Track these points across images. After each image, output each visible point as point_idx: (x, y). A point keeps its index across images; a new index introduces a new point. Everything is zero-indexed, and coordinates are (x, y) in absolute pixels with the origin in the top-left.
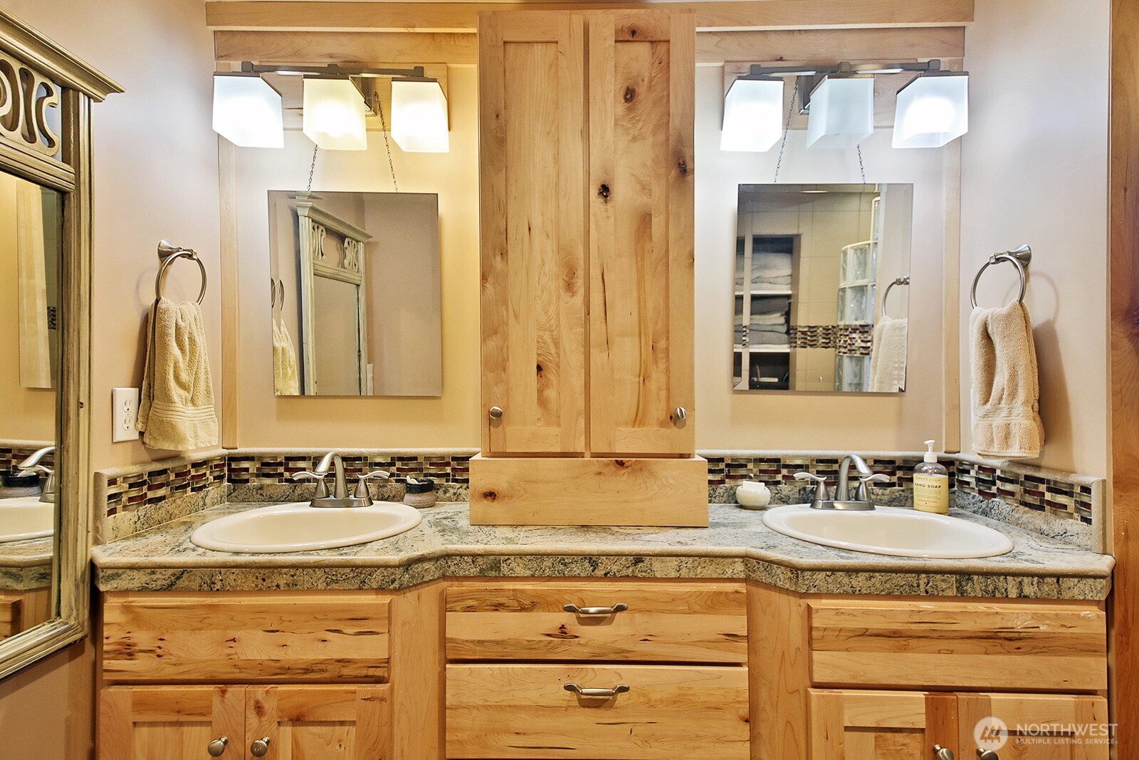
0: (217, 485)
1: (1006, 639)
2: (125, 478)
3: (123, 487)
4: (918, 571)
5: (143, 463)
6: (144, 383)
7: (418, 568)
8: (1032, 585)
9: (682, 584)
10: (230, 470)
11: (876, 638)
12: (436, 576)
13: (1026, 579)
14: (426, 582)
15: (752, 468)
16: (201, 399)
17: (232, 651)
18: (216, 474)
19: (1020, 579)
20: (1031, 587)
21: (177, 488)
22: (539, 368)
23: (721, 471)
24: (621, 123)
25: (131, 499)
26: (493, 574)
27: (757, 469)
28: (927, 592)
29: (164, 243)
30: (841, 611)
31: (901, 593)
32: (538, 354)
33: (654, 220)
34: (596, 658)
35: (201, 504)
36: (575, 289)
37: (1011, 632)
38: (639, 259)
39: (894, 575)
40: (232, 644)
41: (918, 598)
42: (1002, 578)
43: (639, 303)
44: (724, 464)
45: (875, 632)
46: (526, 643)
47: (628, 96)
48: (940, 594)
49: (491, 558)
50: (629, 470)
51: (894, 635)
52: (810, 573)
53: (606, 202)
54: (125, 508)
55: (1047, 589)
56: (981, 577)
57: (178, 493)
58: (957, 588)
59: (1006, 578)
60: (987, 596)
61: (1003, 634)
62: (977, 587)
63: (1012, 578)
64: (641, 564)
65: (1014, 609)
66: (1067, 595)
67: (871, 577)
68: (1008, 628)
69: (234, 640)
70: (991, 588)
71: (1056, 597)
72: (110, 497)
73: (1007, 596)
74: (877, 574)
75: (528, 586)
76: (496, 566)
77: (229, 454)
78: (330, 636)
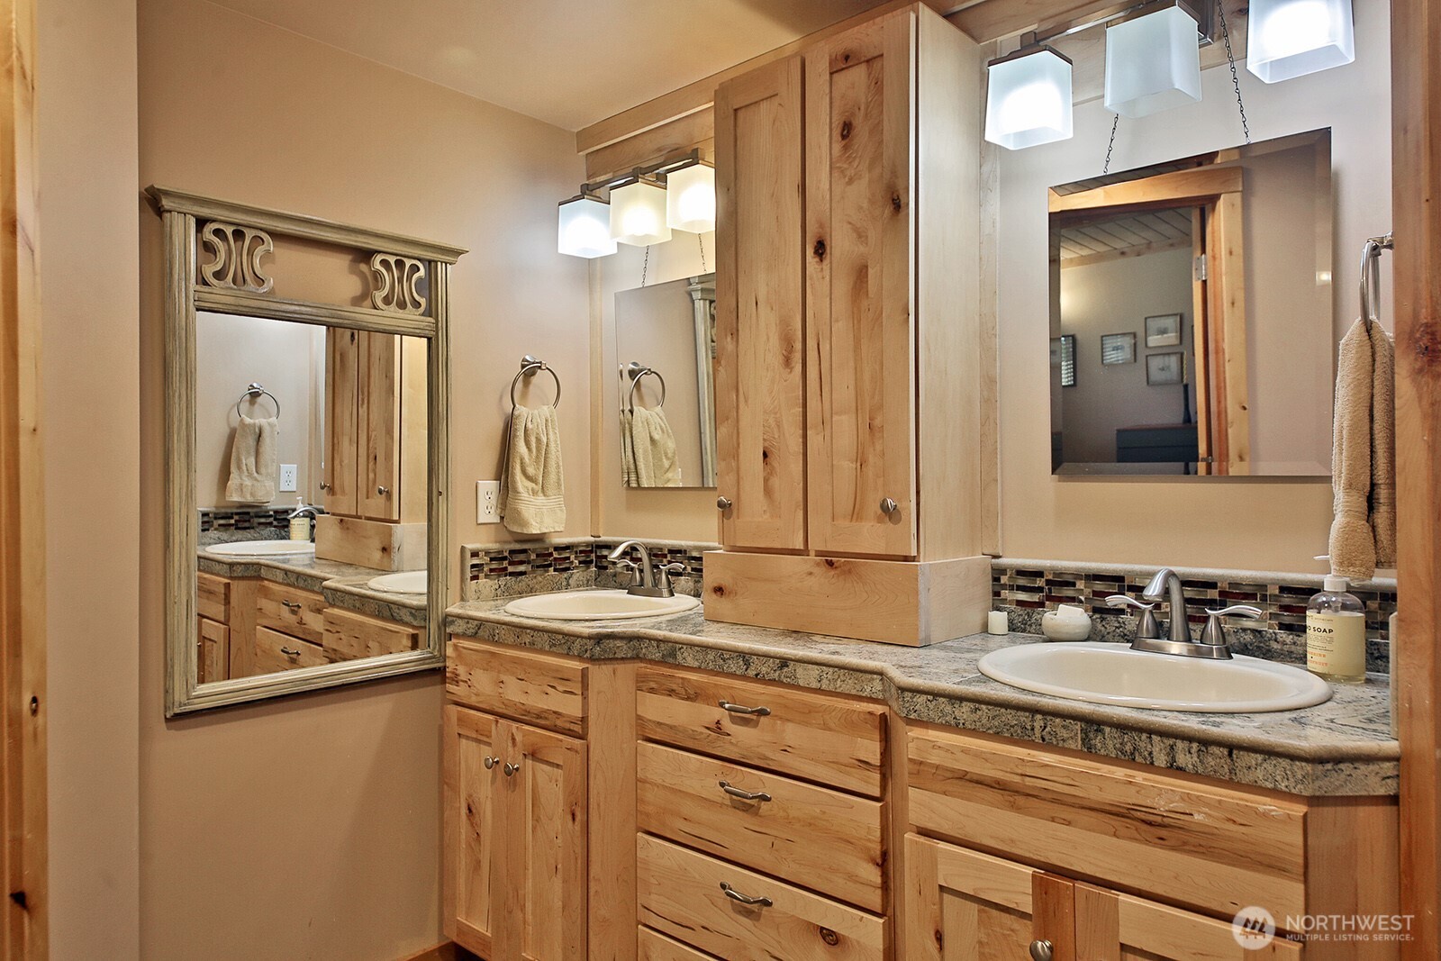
0: (584, 569)
1: (1143, 821)
2: (487, 553)
3: (485, 560)
4: (1034, 710)
5: (505, 542)
6: (503, 477)
7: (611, 643)
8: (1190, 752)
9: (828, 698)
10: (597, 557)
11: (975, 785)
12: (629, 656)
13: (1180, 744)
14: (617, 659)
15: (1082, 587)
16: (551, 490)
17: (501, 690)
18: (581, 559)
19: (1171, 741)
20: (1188, 755)
21: (538, 567)
22: (765, 455)
23: (1040, 589)
24: (838, 165)
25: (491, 570)
26: (671, 660)
27: (1089, 590)
28: (1043, 740)
29: (528, 358)
30: (939, 744)
31: (1012, 735)
32: (764, 440)
33: (871, 271)
34: (742, 760)
35: (564, 583)
36: (793, 365)
37: (1150, 813)
38: (855, 322)
39: (1003, 710)
40: (501, 685)
41: (1030, 744)
42: (1144, 736)
43: (856, 373)
44: (1043, 580)
45: (975, 778)
46: (691, 732)
47: (845, 132)
48: (1060, 745)
49: (670, 644)
50: (838, 571)
51: (998, 786)
52: (910, 694)
53: (821, 261)
54: (487, 576)
55: (1212, 763)
56: (1114, 730)
57: (540, 571)
58: (1083, 740)
59: (1150, 737)
60: (1123, 757)
61: (1139, 813)
62: (1110, 744)
63: (1159, 738)
64: (786, 669)
65: (1158, 782)
66: (1247, 778)
67: (976, 709)
68: (1147, 807)
69: (502, 682)
70: (1128, 748)
71: (1227, 777)
72: (473, 566)
73: (1152, 763)
74: (984, 707)
75: (693, 676)
76: (673, 654)
77: (595, 541)
78: (550, 690)
